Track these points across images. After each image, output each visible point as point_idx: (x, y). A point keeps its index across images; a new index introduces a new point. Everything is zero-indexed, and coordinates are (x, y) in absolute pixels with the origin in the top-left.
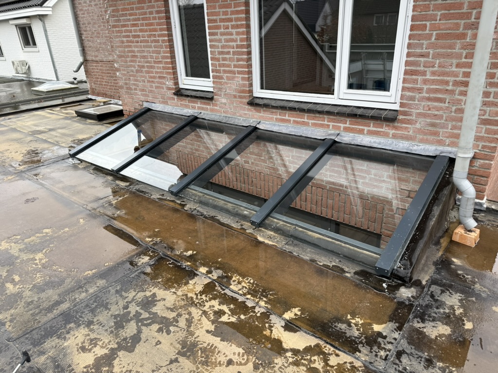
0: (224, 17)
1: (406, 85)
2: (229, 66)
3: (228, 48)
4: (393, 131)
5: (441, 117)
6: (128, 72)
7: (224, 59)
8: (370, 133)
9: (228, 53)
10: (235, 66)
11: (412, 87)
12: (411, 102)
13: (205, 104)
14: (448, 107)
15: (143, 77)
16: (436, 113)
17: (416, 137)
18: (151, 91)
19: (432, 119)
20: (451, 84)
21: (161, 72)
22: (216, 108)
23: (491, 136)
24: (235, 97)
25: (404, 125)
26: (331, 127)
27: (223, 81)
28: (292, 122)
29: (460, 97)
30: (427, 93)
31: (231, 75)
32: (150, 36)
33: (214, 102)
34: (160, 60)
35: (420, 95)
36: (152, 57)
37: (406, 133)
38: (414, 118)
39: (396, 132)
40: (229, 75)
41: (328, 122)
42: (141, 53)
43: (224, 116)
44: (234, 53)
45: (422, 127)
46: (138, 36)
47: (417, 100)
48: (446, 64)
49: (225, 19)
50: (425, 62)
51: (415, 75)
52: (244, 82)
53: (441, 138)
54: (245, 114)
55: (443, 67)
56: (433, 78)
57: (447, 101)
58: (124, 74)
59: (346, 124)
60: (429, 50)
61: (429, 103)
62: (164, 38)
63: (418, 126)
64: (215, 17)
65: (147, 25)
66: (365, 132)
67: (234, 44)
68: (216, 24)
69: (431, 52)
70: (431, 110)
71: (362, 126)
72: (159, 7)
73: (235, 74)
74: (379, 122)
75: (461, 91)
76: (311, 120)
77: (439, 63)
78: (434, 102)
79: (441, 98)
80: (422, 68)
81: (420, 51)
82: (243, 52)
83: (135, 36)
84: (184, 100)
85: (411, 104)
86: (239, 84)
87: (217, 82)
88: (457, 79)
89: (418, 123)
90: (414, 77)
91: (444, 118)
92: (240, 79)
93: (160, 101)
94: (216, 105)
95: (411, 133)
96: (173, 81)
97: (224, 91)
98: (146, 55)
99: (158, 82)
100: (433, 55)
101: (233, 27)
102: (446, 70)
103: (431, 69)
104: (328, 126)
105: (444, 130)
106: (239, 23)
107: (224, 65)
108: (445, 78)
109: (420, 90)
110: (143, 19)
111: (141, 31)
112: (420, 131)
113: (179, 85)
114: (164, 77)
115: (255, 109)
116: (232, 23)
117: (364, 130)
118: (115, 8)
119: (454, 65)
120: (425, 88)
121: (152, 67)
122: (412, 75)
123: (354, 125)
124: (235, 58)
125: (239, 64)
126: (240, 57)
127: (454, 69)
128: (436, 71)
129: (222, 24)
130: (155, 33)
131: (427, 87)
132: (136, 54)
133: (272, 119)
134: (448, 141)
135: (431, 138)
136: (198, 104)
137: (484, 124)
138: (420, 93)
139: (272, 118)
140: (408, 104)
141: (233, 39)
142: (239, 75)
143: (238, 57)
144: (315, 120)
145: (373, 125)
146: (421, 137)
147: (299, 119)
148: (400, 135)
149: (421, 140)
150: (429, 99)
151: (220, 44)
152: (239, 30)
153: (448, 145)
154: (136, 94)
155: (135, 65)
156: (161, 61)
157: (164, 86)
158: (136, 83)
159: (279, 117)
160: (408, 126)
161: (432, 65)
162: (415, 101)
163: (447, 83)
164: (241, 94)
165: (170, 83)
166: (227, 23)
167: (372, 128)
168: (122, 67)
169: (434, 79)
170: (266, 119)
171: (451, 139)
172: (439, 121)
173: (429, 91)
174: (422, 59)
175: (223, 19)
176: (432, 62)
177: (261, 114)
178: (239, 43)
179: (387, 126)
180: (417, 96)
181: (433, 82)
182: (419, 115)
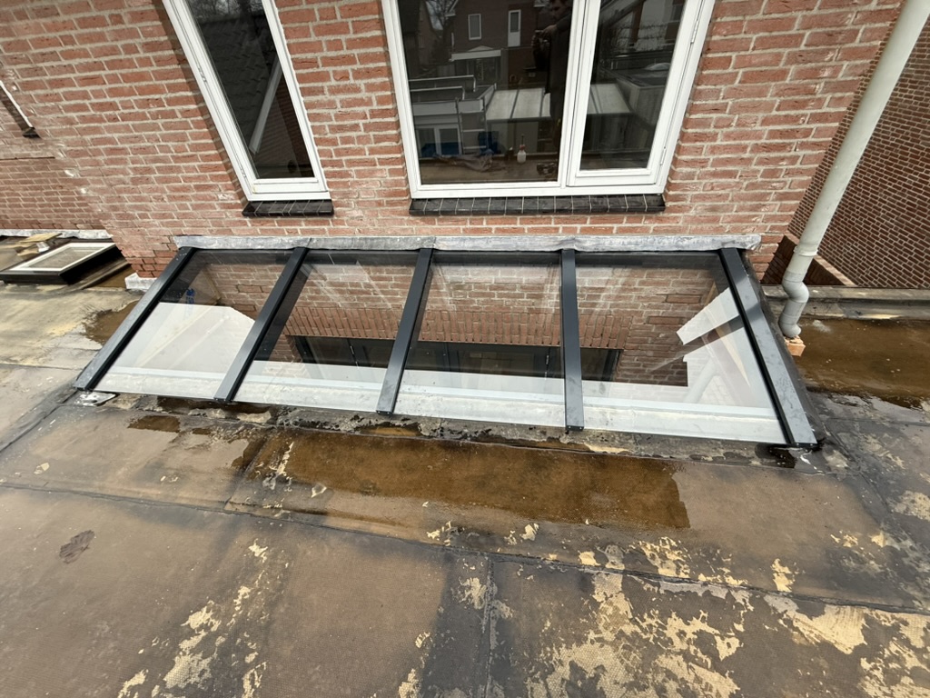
0: (333, 54)
1: (684, 157)
2: (360, 152)
4: (656, 225)
5: (724, 197)
7: (346, 140)
8: (622, 231)
9: (355, 128)
10: (372, 151)
11: (693, 159)
12: (686, 181)
13: (316, 223)
14: (738, 183)
15: (156, 191)
16: (720, 192)
17: (687, 228)
18: (185, 216)
19: (713, 201)
20: (749, 149)
21: (198, 178)
22: (341, 227)
23: (785, 213)
24: (379, 204)
25: (672, 215)
26: (560, 231)
27: (351, 179)
28: (493, 231)
30: (712, 166)
31: (366, 168)
32: (146, 104)
33: (336, 218)
34: (190, 153)
35: (703, 170)
36: (165, 149)
37: (674, 225)
38: (688, 202)
39: (659, 225)
40: (362, 168)
41: (556, 224)
42: (131, 142)
43: (360, 239)
44: (367, 127)
45: (697, 213)
46: (112, 106)
47: (696, 177)
48: (748, 121)
49: (337, 58)
50: (719, 120)
51: (700, 141)
52: (396, 178)
53: (721, 224)
54: (404, 230)
55: (744, 126)
56: (725, 143)
57: (739, 174)
58: (101, 189)
59: (585, 223)
60: (727, 101)
61: (713, 180)
62: (185, 107)
63: (692, 213)
64: (310, 56)
66: (614, 231)
67: (366, 109)
68: (315, 70)
69: (730, 103)
70: (715, 189)
71: (609, 223)
73: (375, 165)
74: (636, 215)
76: (528, 224)
77: (738, 120)
78: (721, 178)
79: (732, 171)
80: (711, 130)
81: (714, 102)
82: (388, 123)
83: (101, 107)
84: (268, 222)
85: (686, 184)
86: (385, 182)
87: (338, 182)
88: (759, 142)
89: (693, 209)
90: (698, 144)
91: (730, 198)
92: (386, 174)
94: (342, 223)
95: (680, 224)
96: (233, 192)
97: (355, 196)
98: (149, 147)
99: (197, 198)
100: (732, 107)
101: (358, 75)
102: (746, 129)
103: (725, 130)
104: (556, 229)
105: (727, 214)
106: (371, 65)
107: (347, 152)
108: (743, 142)
109: (703, 163)
110: (112, 65)
111: (114, 92)
112: (695, 220)
113: (245, 196)
114: (209, 187)
115: (423, 220)
116: (355, 67)
117: (612, 228)
119: (759, 122)
120: (711, 160)
121: (172, 169)
122: (696, 141)
123: (598, 223)
124: (372, 137)
125: (381, 148)
126: (381, 133)
127: (758, 127)
128: (732, 132)
129: (330, 69)
130: (157, 96)
131: (715, 157)
132: (120, 146)
133: (456, 231)
134: (728, 227)
135: (706, 226)
136: (303, 225)
137: (781, 199)
138: (703, 167)
139: (456, 229)
140: (682, 184)
141: (362, 100)
142: (382, 167)
143: (376, 133)
144: (535, 224)
145: (627, 220)
146: (694, 227)
147: (507, 226)
148: (665, 228)
150: (714, 175)
151: (332, 112)
152: (373, 80)
153: (729, 232)
154: (148, 225)
155: (124, 169)
156: (192, 156)
157: (215, 203)
158: (139, 203)
159: (469, 226)
160: (677, 215)
161: (728, 123)
162: (693, 179)
163: (744, 149)
165: (230, 197)
166: (343, 68)
167: (625, 225)
168: (90, 175)
169: (727, 145)
170: (446, 233)
171: (733, 224)
172: (722, 203)
173: (717, 162)
174: (714, 116)
175: (332, 58)
176: (729, 119)
177: (434, 227)
178: (375, 107)
179: (647, 218)
180: (698, 172)
181: (726, 149)
182: (696, 198)
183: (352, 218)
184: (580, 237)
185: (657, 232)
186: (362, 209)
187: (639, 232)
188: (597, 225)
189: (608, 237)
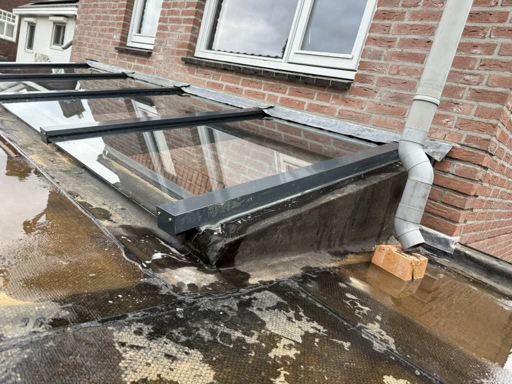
1: (373, 35)
2: (177, 13)
4: (342, 107)
5: (412, 86)
6: (85, 25)
7: (175, 5)
8: (313, 109)
10: (183, 13)
11: (380, 37)
12: (374, 61)
13: (141, 62)
15: (96, 30)
16: (407, 78)
17: (370, 117)
18: (98, 47)
19: (399, 88)
21: (113, 24)
22: (150, 67)
24: (173, 53)
25: (358, 98)
26: (266, 97)
27: (167, 32)
28: (223, 88)
30: (400, 46)
31: (176, 25)
33: (150, 59)
34: (117, 9)
35: (390, 50)
36: (110, 6)
37: (358, 110)
38: (374, 86)
39: (345, 108)
40: (174, 24)
41: (264, 89)
45: (382, 101)
47: (383, 58)
48: (435, 0)
51: (388, 19)
52: (187, 34)
54: (177, 75)
55: (430, 6)
56: (412, 23)
58: (82, 27)
61: (400, 63)
63: (377, 99)
66: (306, 106)
70: (401, 73)
71: (303, 97)
73: (181, 23)
74: (326, 92)
76: (246, 86)
78: (407, 61)
79: (418, 54)
80: (400, 9)
84: (124, 56)
85: (373, 64)
86: (181, 36)
87: (161, 33)
89: (378, 94)
90: (387, 22)
92: (183, 30)
93: (102, 59)
94: (151, 64)
95: (364, 111)
97: (164, 45)
98: (106, 4)
99: (107, 36)
102: (434, 9)
103: (412, 9)
107: (172, 13)
108: (430, 23)
109: (391, 42)
112: (378, 108)
113: (126, 42)
117: (304, 103)
120: (398, 40)
121: (107, 18)
122: (385, 19)
123: (294, 96)
124: (186, 3)
125: (188, 11)
126: (191, 1)
128: (419, 12)
131: (402, 36)
133: (203, 83)
135: (392, 119)
136: (136, 62)
137: (477, 99)
138: (390, 47)
139: (203, 81)
140: (371, 64)
142: (184, 25)
143: (188, 1)
144: (251, 87)
145: (318, 96)
146: (378, 117)
147: (233, 85)
148: (349, 113)
149: (377, 122)
150: (401, 56)
155: (93, 16)
156: (117, 11)
157: (111, 40)
159: (211, 80)
160: (363, 99)
161: (415, 2)
162: (380, 59)
164: (180, 49)
165: (117, 37)
167: (315, 102)
169: (413, 25)
170: (197, 83)
172: (408, 93)
173: (405, 43)
177: (193, 76)
179: (336, 98)
180: (385, 52)
181: (413, 29)
182: (382, 80)
183: (157, 61)
184: (277, 107)
185: (342, 116)
186: (164, 55)
187: (325, 113)
188: (293, 98)
189: (299, 113)
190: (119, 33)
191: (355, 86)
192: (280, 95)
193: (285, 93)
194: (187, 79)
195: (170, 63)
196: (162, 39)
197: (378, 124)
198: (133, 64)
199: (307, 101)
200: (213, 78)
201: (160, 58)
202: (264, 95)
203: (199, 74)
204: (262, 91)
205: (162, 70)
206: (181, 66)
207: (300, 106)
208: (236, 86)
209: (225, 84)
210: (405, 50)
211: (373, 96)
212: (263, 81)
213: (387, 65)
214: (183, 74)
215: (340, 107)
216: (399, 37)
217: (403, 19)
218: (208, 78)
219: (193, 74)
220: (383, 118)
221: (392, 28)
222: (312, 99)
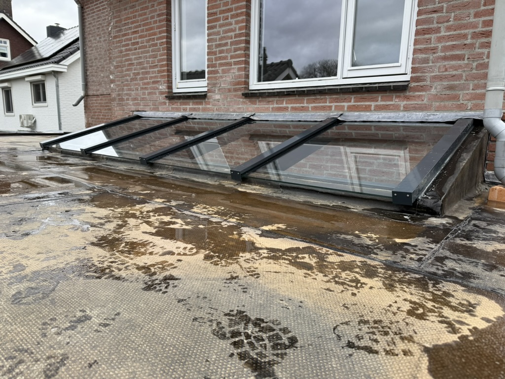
0: (224, 8)
1: (418, 47)
2: (226, 58)
3: (226, 39)
4: (405, 102)
5: (459, 77)
6: (122, 82)
7: (221, 52)
8: (379, 108)
9: (226, 44)
10: (232, 57)
11: (425, 48)
12: (424, 65)
13: (197, 104)
14: (468, 64)
15: (137, 85)
16: (454, 73)
17: (431, 105)
18: (143, 99)
19: (449, 81)
20: (469, 37)
21: (155, 77)
22: (208, 106)
24: (229, 90)
25: (417, 93)
26: (333, 108)
27: (218, 75)
28: (289, 110)
29: (480, 51)
30: (442, 52)
31: (227, 67)
32: (148, 41)
33: (207, 100)
34: (157, 64)
35: (435, 55)
36: (148, 62)
37: (420, 102)
38: (428, 83)
39: (408, 103)
40: (225, 68)
41: (330, 103)
42: (138, 60)
43: (216, 114)
44: (232, 43)
45: (438, 92)
46: (137, 43)
47: (431, 62)
48: (462, 16)
49: (226, 10)
50: (439, 18)
51: (428, 34)
52: (240, 73)
53: (461, 102)
54: (239, 108)
55: (460, 20)
56: (448, 34)
57: (466, 57)
58: (119, 85)
60: (442, 4)
61: (446, 63)
63: (433, 91)
64: (215, 10)
65: (147, 30)
66: (373, 108)
67: (233, 34)
68: (216, 17)
69: (445, 5)
70: (448, 70)
71: (368, 101)
72: (161, 10)
73: (231, 65)
74: (388, 94)
75: (482, 43)
76: (312, 103)
77: (454, 16)
78: (451, 61)
79: (459, 54)
80: (435, 25)
81: (433, 6)
82: (241, 40)
83: (134, 44)
84: (176, 102)
85: (424, 67)
86: (235, 76)
87: (212, 77)
88: (476, 30)
89: (434, 88)
90: (427, 36)
91: (464, 78)
92: (235, 71)
93: (150, 108)
94: (209, 103)
95: (425, 101)
97: (218, 86)
98: (142, 62)
100: (447, 8)
101: (233, 17)
102: (463, 22)
103: (446, 24)
105: (465, 92)
106: (239, 11)
107: (220, 58)
109: (434, 50)
110: (144, 25)
111: (141, 37)
112: (437, 97)
113: (172, 89)
114: (158, 82)
115: (250, 102)
116: (232, 13)
117: (370, 106)
118: (119, 19)
119: (472, 15)
120: (440, 47)
121: (147, 73)
122: (425, 34)
123: (360, 102)
124: (233, 49)
125: (236, 55)
126: (237, 46)
127: (472, 20)
129: (221, 16)
130: (153, 37)
132: (133, 62)
134: (470, 105)
135: (449, 103)
138: (434, 53)
139: (268, 108)
140: (421, 68)
141: (232, 29)
142: (235, 67)
143: (235, 46)
144: (316, 103)
145: (381, 98)
146: (438, 104)
148: (413, 106)
149: (438, 107)
150: (445, 58)
151: (218, 37)
152: (238, 19)
153: (471, 110)
154: (128, 104)
155: (130, 74)
157: (157, 91)
158: (128, 92)
159: (275, 106)
160: (421, 93)
161: (446, 19)
162: (428, 63)
163: (465, 36)
164: (236, 87)
165: (163, 87)
166: (227, 14)
167: (380, 103)
168: (117, 78)
169: (450, 35)
170: (261, 110)
171: (474, 102)
172: (458, 82)
173: (445, 49)
174: (435, 15)
175: (223, 11)
176: (447, 17)
177: (256, 106)
178: (237, 32)
179: (397, 97)
180: (431, 57)
181: (450, 38)
182: (435, 78)
183: (215, 100)
184: (347, 114)
185: (406, 109)
186: (221, 94)
187: (392, 109)
188: (359, 104)
189: (368, 113)
190: (165, 83)
191: (412, 86)
192: (346, 104)
193: (350, 102)
194: (250, 109)
195: (229, 100)
196: (215, 82)
197: (438, 109)
198: (188, 107)
199: (373, 104)
200: (277, 103)
201: (217, 97)
202: (330, 107)
203: (262, 103)
204: (328, 104)
205: (222, 106)
206: (241, 100)
207: (367, 109)
208: (302, 105)
209: (290, 106)
210: (448, 54)
211: (429, 90)
212: (327, 97)
213: (435, 66)
214: (245, 106)
215: (403, 103)
216: (440, 45)
217: (440, 32)
218: (271, 104)
219: (256, 104)
220: (442, 104)
221: (433, 40)
222: (377, 101)
